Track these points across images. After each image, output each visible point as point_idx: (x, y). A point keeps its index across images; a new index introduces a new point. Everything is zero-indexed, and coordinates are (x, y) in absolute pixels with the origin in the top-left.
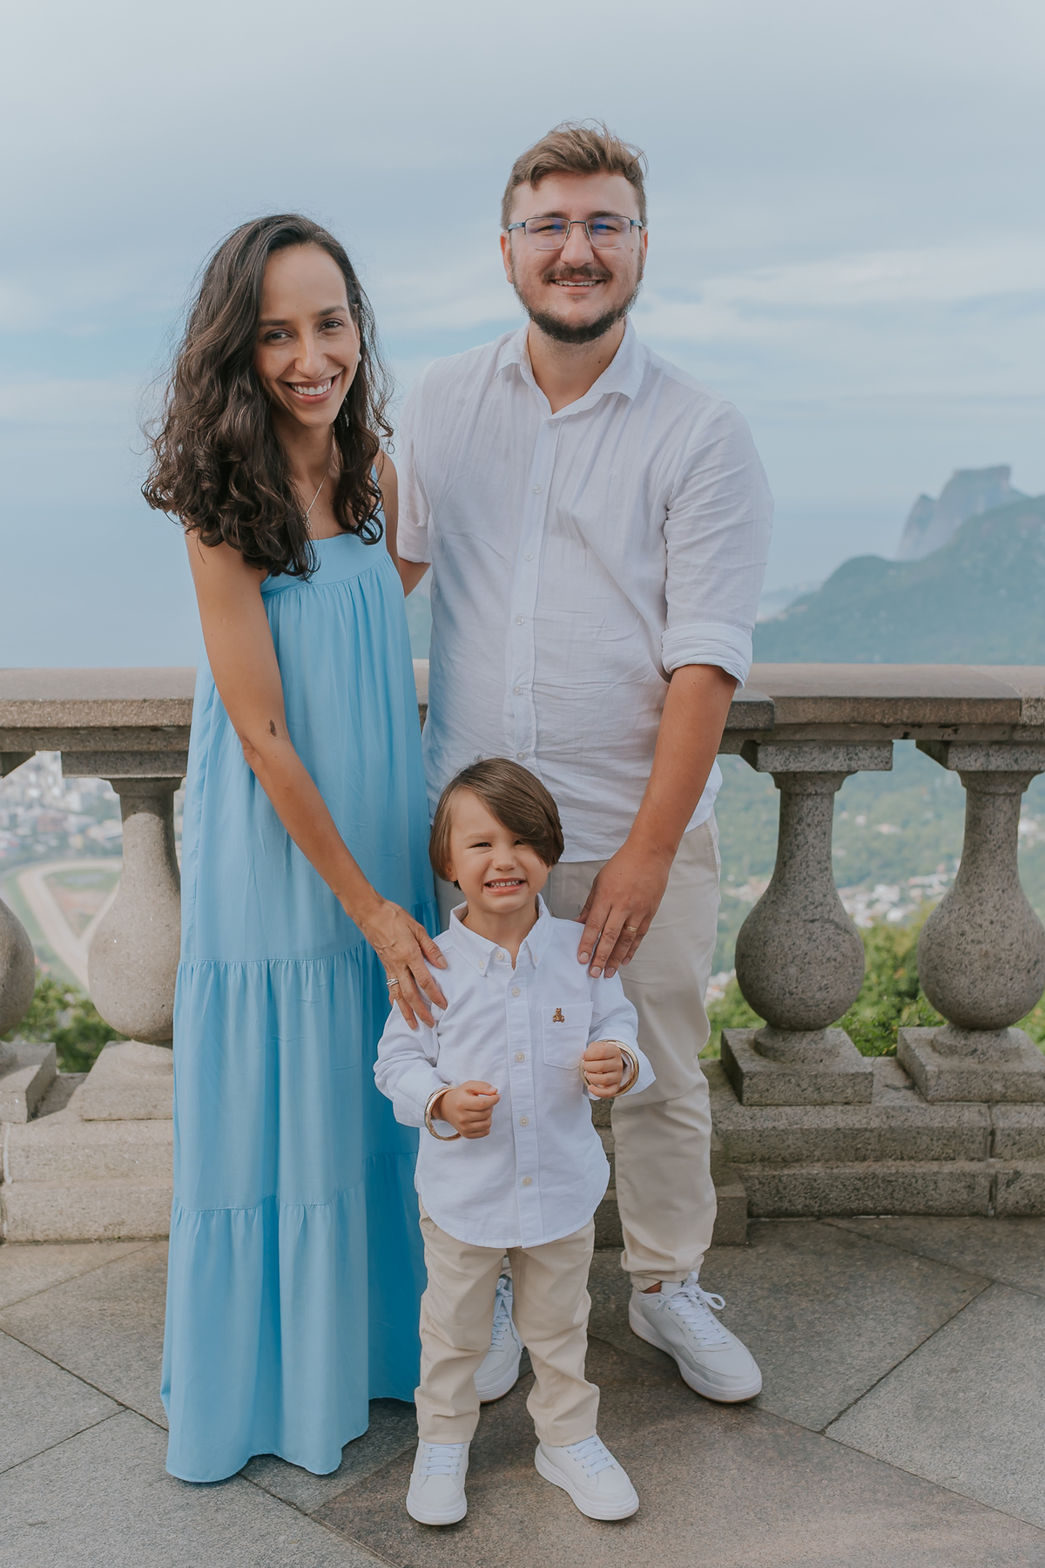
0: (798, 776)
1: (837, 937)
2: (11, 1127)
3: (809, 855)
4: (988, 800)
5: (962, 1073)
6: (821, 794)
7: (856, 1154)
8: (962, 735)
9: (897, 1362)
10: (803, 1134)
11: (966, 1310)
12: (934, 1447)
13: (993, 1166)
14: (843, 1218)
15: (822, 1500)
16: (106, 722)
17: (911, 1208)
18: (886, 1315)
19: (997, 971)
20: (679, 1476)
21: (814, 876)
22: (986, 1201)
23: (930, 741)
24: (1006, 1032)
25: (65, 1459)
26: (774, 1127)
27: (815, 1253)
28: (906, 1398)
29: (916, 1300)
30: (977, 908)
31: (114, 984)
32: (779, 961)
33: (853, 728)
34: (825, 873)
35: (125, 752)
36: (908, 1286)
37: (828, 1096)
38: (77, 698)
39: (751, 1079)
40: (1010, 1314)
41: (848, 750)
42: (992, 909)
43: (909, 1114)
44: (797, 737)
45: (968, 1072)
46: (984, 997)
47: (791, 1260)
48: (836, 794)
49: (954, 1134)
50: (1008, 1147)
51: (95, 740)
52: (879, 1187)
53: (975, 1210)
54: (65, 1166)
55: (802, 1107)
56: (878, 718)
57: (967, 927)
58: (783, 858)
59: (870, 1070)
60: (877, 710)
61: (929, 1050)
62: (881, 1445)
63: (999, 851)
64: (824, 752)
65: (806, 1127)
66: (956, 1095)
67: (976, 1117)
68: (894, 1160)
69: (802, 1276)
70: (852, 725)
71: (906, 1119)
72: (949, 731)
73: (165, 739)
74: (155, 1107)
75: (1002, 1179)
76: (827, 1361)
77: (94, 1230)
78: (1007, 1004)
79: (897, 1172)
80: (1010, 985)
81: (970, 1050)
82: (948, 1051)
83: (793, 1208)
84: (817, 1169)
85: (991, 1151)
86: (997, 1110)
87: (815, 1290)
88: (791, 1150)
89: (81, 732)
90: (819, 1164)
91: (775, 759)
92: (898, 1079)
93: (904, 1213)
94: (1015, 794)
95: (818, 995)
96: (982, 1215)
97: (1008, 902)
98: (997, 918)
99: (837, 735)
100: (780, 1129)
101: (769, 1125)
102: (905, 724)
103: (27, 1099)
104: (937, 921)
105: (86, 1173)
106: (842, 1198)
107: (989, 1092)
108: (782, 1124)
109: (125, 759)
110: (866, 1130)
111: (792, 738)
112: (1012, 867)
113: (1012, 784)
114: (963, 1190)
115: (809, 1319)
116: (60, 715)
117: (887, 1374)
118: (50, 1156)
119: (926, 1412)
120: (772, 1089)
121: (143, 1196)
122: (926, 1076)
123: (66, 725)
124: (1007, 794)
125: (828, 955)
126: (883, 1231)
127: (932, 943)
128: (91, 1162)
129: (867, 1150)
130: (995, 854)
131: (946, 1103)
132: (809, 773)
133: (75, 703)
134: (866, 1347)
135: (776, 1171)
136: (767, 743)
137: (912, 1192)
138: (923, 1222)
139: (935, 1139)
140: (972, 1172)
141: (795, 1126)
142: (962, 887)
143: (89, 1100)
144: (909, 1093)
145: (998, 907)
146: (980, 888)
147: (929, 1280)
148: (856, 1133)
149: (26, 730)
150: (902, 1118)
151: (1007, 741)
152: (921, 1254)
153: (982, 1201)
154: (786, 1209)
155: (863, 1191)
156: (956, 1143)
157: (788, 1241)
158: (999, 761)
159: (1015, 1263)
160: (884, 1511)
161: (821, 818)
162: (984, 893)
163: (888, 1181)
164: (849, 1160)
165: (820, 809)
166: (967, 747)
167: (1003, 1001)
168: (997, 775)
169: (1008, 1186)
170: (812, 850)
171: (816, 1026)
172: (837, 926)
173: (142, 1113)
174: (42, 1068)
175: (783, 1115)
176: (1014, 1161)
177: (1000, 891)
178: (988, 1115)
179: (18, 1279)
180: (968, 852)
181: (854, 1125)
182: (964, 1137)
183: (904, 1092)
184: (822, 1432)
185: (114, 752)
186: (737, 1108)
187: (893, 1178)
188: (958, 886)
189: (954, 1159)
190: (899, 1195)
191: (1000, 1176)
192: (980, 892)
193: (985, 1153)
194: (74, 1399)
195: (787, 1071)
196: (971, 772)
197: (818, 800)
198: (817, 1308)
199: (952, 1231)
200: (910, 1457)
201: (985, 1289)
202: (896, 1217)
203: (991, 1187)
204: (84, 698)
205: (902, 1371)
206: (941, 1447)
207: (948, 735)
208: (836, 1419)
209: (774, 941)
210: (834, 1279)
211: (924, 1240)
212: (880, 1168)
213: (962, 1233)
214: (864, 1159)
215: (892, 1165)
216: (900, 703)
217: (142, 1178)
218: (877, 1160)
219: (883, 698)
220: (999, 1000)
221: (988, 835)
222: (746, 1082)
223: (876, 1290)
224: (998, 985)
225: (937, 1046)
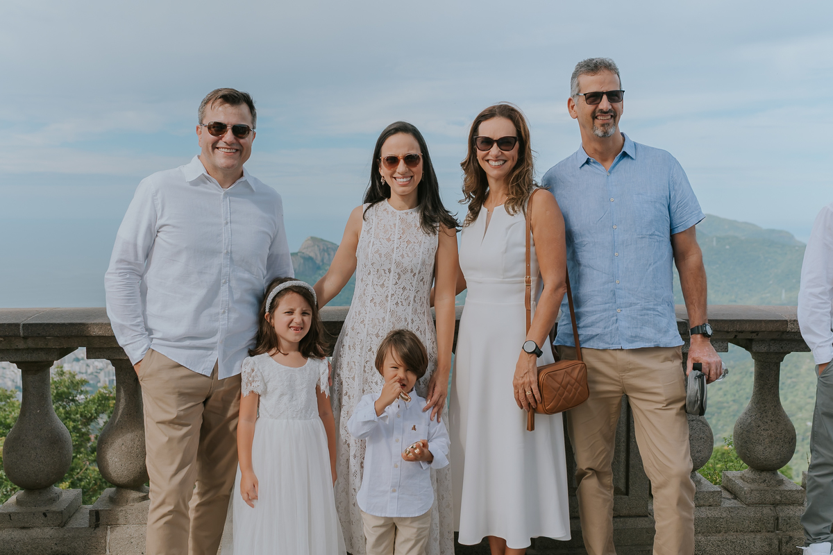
1: (703, 428)
5: (761, 491)
7: (716, 530)
8: (760, 337)
13: (778, 535)
19: (777, 443)
22: (776, 551)
24: (777, 473)
30: (764, 414)
37: (702, 502)
42: (772, 415)
43: (739, 511)
45: (763, 491)
46: (770, 456)
49: (759, 520)
50: (784, 525)
52: (728, 545)
56: (726, 329)
59: (720, 490)
60: (726, 325)
61: (742, 481)
66: (759, 502)
67: (769, 512)
68: (734, 532)
71: (738, 513)
72: (755, 334)
75: (784, 540)
79: (736, 537)
80: (781, 450)
81: (762, 480)
82: (751, 481)
84: (700, 537)
85: (777, 528)
86: (778, 508)
90: (700, 534)
92: (728, 495)
95: (696, 455)
97: (777, 411)
98: (773, 419)
102: (737, 331)
104: (744, 421)
107: (773, 500)
110: (720, 518)
113: (779, 358)
114: (766, 546)
122: (743, 493)
124: (775, 363)
125: (700, 436)
127: (743, 431)
129: (721, 528)
130: (771, 389)
131: (755, 506)
137: (743, 547)
139: (751, 522)
140: (770, 538)
144: (736, 501)
145: (775, 414)
148: (716, 520)
150: (736, 512)
151: (779, 339)
155: (721, 547)
156: (761, 525)
158: (775, 348)
163: (733, 542)
164: (713, 533)
166: (761, 342)
168: (772, 354)
169: (787, 544)
172: (703, 423)
176: (789, 532)
177: (773, 407)
178: (774, 511)
180: (757, 389)
181: (715, 516)
182: (764, 521)
183: (733, 501)
187: (735, 541)
188: (753, 405)
189: (760, 532)
193: (774, 529)
203: (779, 545)
207: (754, 336)
212: (728, 536)
214: (720, 532)
215: (734, 535)
216: (736, 322)
218: (726, 533)
219: (728, 320)
225: (745, 479)
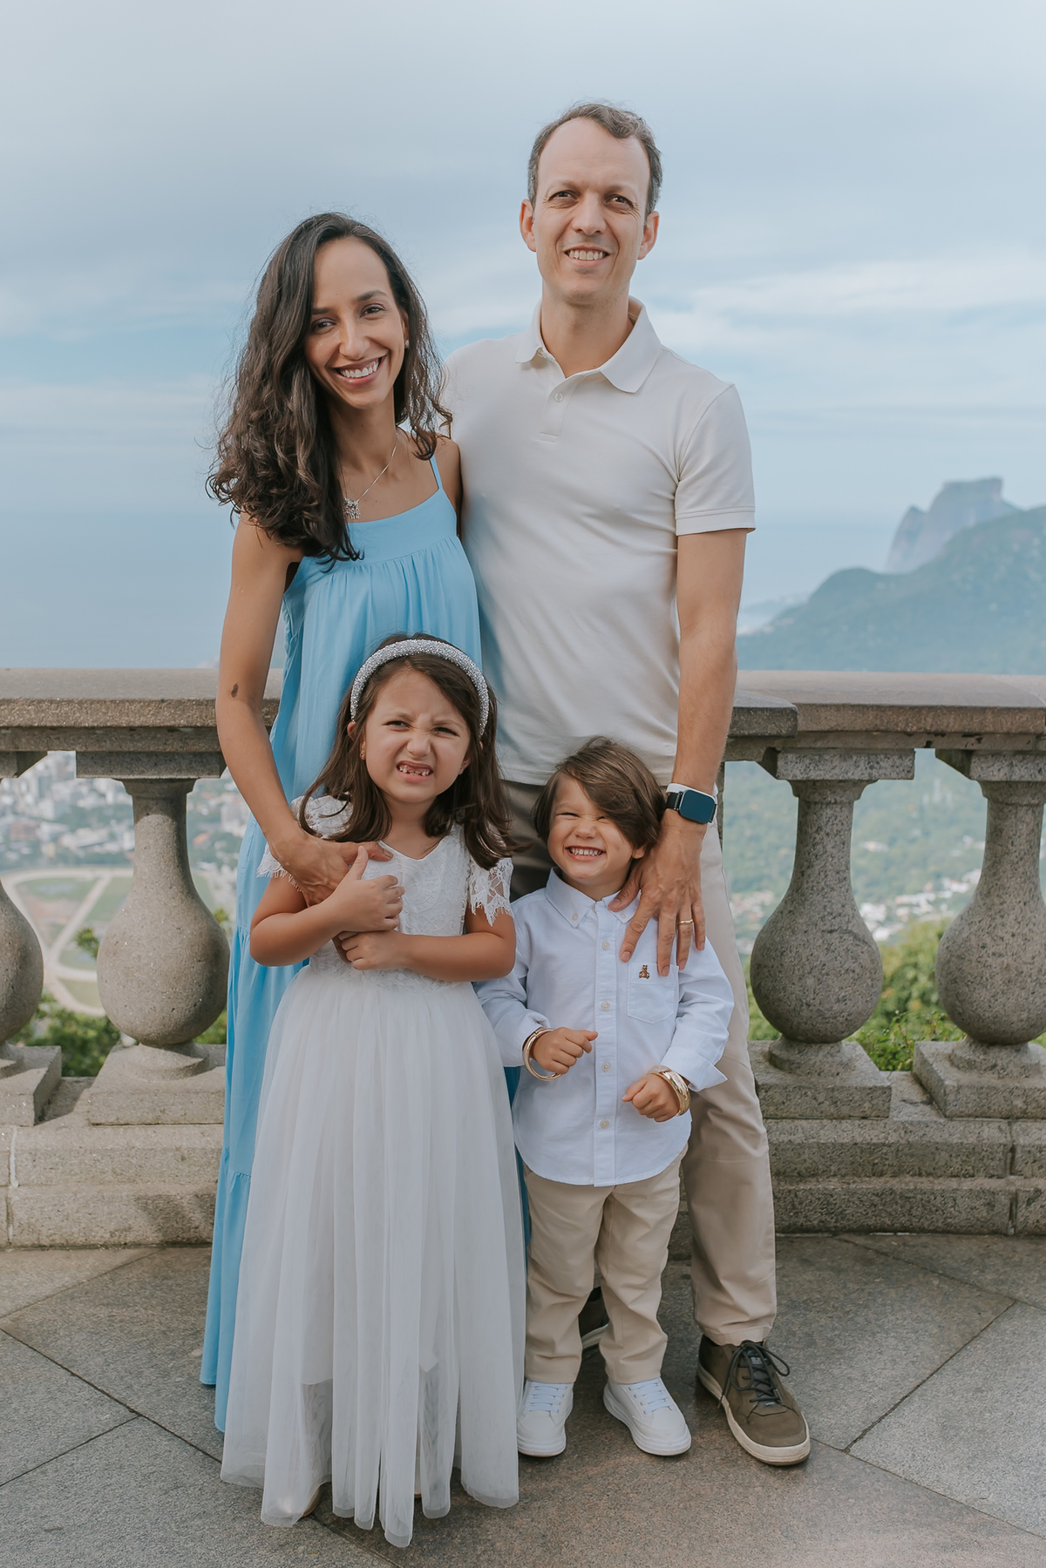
0: (818, 784)
1: (855, 949)
2: (18, 1130)
3: (828, 864)
4: (1010, 811)
5: (982, 1088)
6: (841, 802)
7: (872, 1169)
8: (986, 745)
9: (920, 1381)
10: (819, 1148)
11: (989, 1329)
12: (962, 1468)
13: (1013, 1183)
14: (860, 1235)
15: (849, 1519)
16: (124, 722)
17: (929, 1225)
18: (907, 1333)
19: (1018, 985)
20: (703, 1492)
21: (833, 886)
22: (1006, 1219)
23: (951, 750)
24: (1027, 1047)
25: (79, 1465)
26: (790, 1141)
27: (832, 1269)
28: (931, 1417)
29: (938, 1319)
30: (999, 920)
31: (124, 987)
32: (796, 972)
33: (875, 736)
34: (844, 883)
35: (140, 753)
36: (929, 1304)
37: (845, 1110)
38: (95, 697)
39: (766, 1092)
40: (1034, 1334)
41: (869, 758)
42: (1013, 922)
43: (928, 1129)
44: (819, 744)
45: (988, 1087)
46: (1005, 1011)
47: (809, 1276)
48: (856, 803)
49: (973, 1151)
50: (1029, 1164)
51: (111, 740)
52: (897, 1203)
53: (994, 1229)
54: (72, 1170)
55: (818, 1121)
56: (901, 727)
57: (988, 940)
58: (801, 868)
59: (888, 1084)
60: (900, 718)
61: (947, 1064)
62: (907, 1465)
63: (1021, 863)
64: (845, 760)
65: (822, 1141)
66: (975, 1111)
67: (997, 1134)
68: (912, 1175)
69: (820, 1292)
70: (875, 733)
71: (924, 1135)
72: (973, 740)
73: (181, 740)
74: (163, 1112)
75: (1022, 1197)
76: (849, 1378)
77: (101, 1235)
78: (1028, 1018)
79: (916, 1188)
80: (1031, 999)
81: (990, 1065)
82: (967, 1066)
83: (809, 1223)
84: (833, 1184)
85: (1011, 1169)
86: (1017, 1126)
87: (833, 1307)
88: (807, 1164)
89: (97, 732)
90: (836, 1179)
91: (793, 766)
92: (915, 1094)
93: (922, 1231)
94: (1037, 805)
95: (836, 1007)
96: (1001, 1234)
97: (1029, 915)
98: (1019, 931)
99: (858, 743)
100: (796, 1142)
101: (785, 1138)
102: (929, 733)
103: (34, 1102)
104: (957, 933)
105: (93, 1177)
106: (859, 1214)
107: (1008, 1108)
108: (798, 1138)
109: (140, 760)
110: (884, 1144)
111: (813, 746)
112: (1034, 879)
113: (1035, 794)
114: (982, 1208)
115: (829, 1336)
116: (78, 714)
117: (911, 1393)
118: (57, 1159)
119: (952, 1432)
120: (788, 1103)
121: (150, 1202)
122: (945, 1091)
123: (83, 725)
124: (1030, 806)
125: (846, 966)
126: (901, 1248)
127: (951, 956)
128: (98, 1167)
129: (885, 1165)
130: (1017, 866)
131: (965, 1119)
132: (829, 781)
133: (92, 702)
134: (889, 1365)
135: (791, 1185)
136: (786, 750)
137: (930, 1209)
138: (942, 1239)
139: (954, 1155)
140: (992, 1190)
141: (812, 1140)
142: (982, 899)
143: (97, 1104)
144: (927, 1108)
145: (1019, 920)
146: (1002, 900)
147: (950, 1298)
148: (873, 1148)
149: (42, 729)
150: (921, 1133)
151: (1031, 751)
152: (940, 1272)
153: (1002, 1220)
154: (802, 1225)
155: (881, 1207)
156: (975, 1160)
157: (804, 1257)
158: (1023, 772)
159: (1037, 1283)
160: (913, 1531)
161: (840, 826)
162: (1005, 905)
163: (906, 1197)
164: (866, 1176)
165: (839, 818)
166: (990, 757)
167: (1024, 1015)
168: (1019, 786)
169: (1029, 1204)
170: (830, 859)
171: (832, 1039)
172: (856, 937)
173: (150, 1117)
174: (48, 1071)
175: (800, 1129)
176: (1034, 1178)
177: (1022, 904)
178: (1008, 1132)
179: (25, 1284)
180: (989, 863)
181: (871, 1139)
182: (984, 1153)
183: (922, 1107)
184: (846, 1451)
185: (130, 753)
187: (911, 1195)
188: (979, 898)
189: (973, 1176)
190: (917, 1212)
191: (1020, 1194)
192: (1002, 904)
193: (1005, 1170)
194: (85, 1405)
195: (803, 1084)
196: (994, 782)
197: (838, 809)
198: (836, 1325)
199: (971, 1249)
200: (938, 1476)
201: (1007, 1309)
202: (914, 1234)
203: (1011, 1205)
204: (102, 697)
205: (925, 1390)
206: (968, 1467)
207: (971, 744)
208: (860, 1438)
209: (791, 952)
210: (853, 1296)
211: (943, 1258)
212: (896, 1184)
213: (982, 1252)
214: (881, 1174)
215: (910, 1182)
216: (924, 712)
217: (149, 1183)
218: (894, 1175)
219: (907, 706)
220: (1020, 1015)
221: (1010, 846)
223: (897, 1308)
224: (1020, 999)
225: (955, 1061)
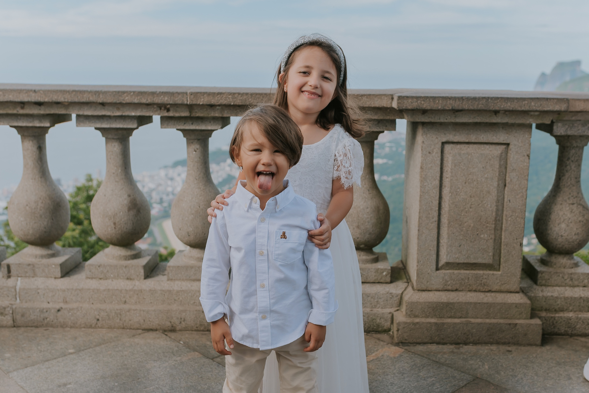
0: (570, 137)
1: (583, 212)
3: (572, 174)
10: (565, 299)
14: (582, 337)
26: (552, 296)
27: (573, 350)
32: (557, 221)
37: (576, 283)
39: (542, 274)
44: (573, 119)
55: (564, 287)
64: (584, 126)
83: (560, 331)
84: (571, 315)
88: (559, 306)
90: (572, 313)
95: (574, 237)
100: (554, 297)
101: (550, 295)
106: (582, 328)
108: (555, 294)
111: (570, 119)
120: (551, 279)
125: (579, 219)
135: (552, 315)
141: (561, 296)
154: (557, 332)
157: (560, 345)
161: (578, 158)
164: (585, 312)
165: (578, 154)
170: (573, 172)
172: (584, 207)
175: (556, 290)
186: (535, 286)
195: (556, 272)
209: (554, 213)
222: (540, 275)
